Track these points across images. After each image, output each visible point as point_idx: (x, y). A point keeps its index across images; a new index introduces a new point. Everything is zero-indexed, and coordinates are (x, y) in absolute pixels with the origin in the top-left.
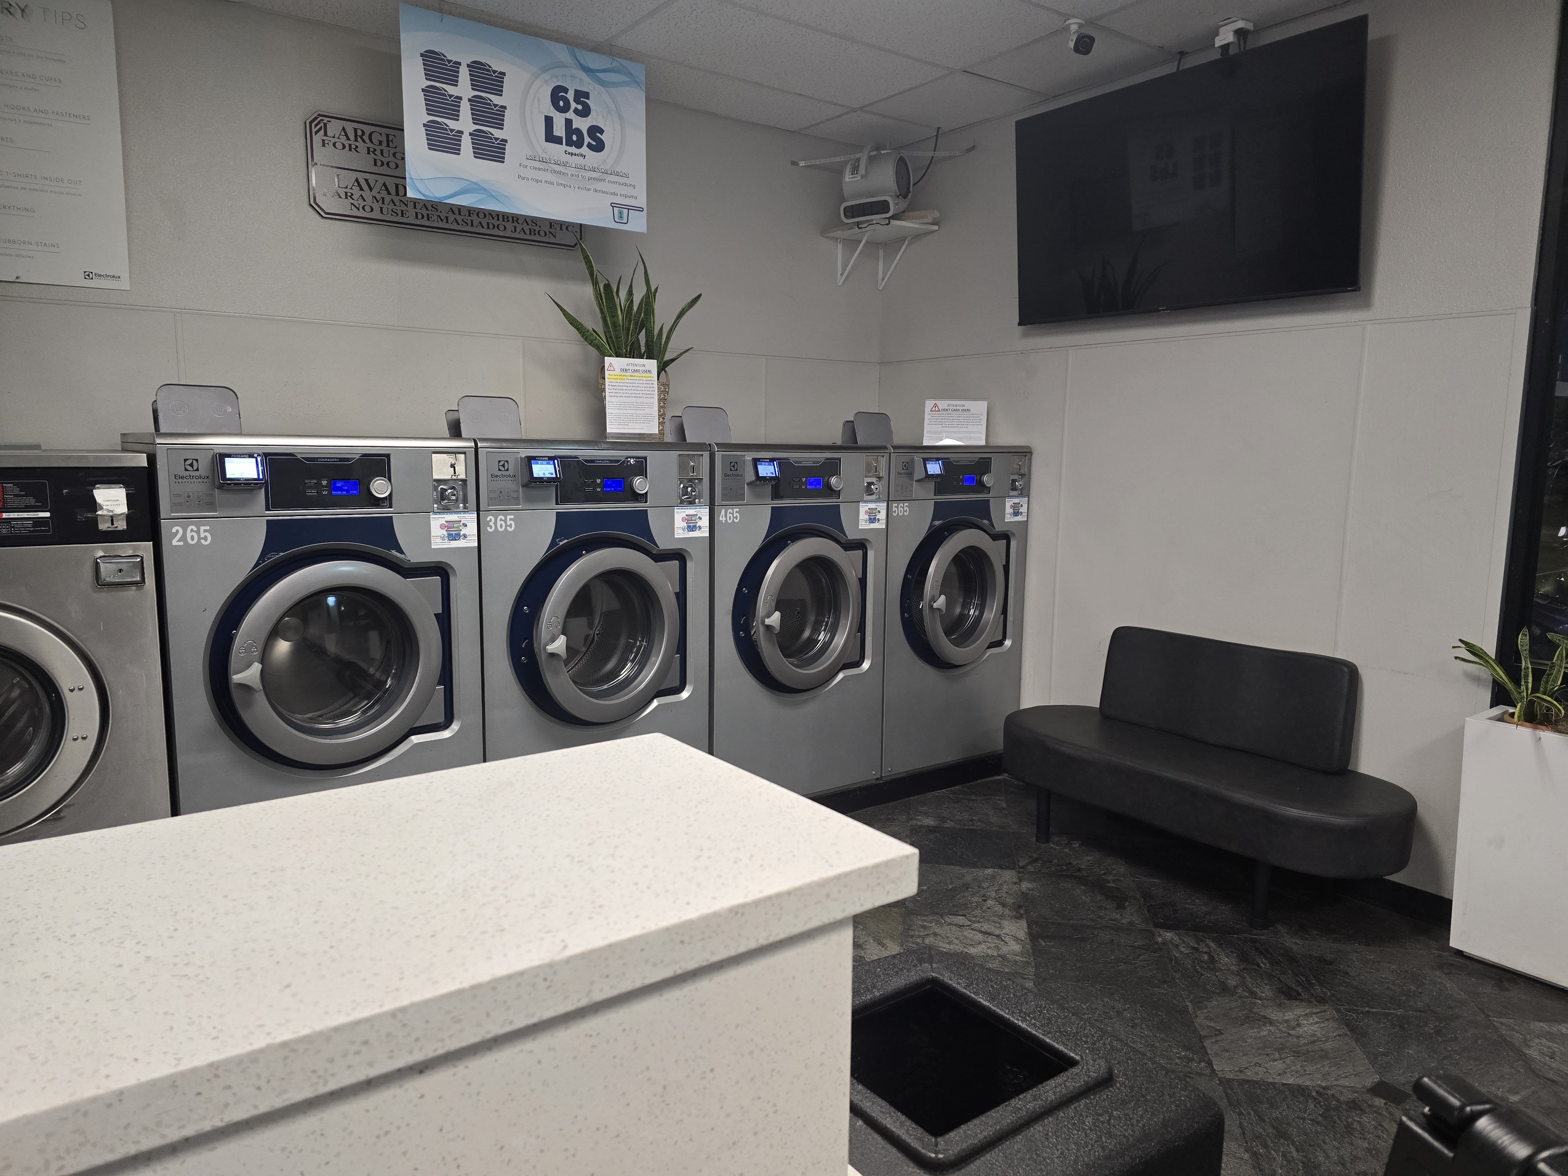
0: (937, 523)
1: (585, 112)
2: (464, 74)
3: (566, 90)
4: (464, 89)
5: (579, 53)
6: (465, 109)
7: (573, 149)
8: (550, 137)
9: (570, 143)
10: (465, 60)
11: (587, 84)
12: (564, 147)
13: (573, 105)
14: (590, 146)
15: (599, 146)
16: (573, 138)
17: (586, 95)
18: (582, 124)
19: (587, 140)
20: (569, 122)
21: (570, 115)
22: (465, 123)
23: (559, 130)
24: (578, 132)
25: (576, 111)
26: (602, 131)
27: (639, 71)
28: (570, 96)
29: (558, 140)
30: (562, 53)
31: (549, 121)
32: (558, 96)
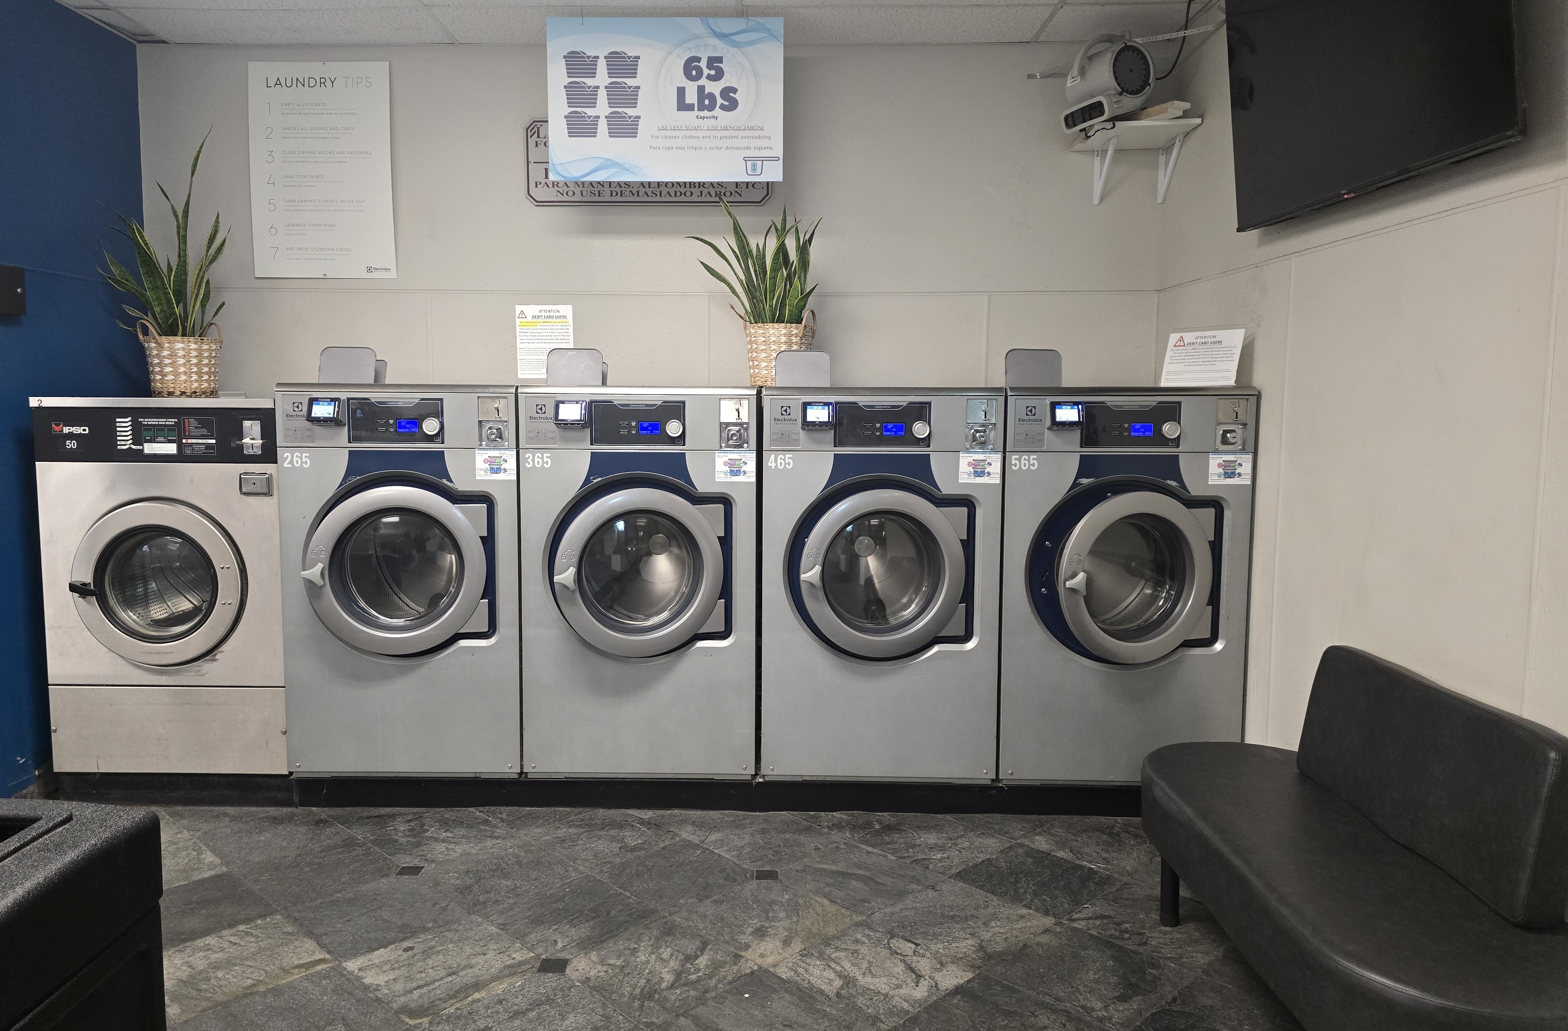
0: (1084, 481)
1: (719, 75)
2: (602, 67)
3: (698, 59)
4: (602, 78)
5: (711, 21)
6: (602, 95)
7: (706, 113)
8: (683, 106)
9: (701, 108)
10: (602, 53)
11: (718, 48)
12: (696, 112)
13: (706, 72)
14: (723, 107)
15: (732, 105)
16: (706, 101)
17: (720, 60)
18: (714, 88)
19: (720, 101)
20: (701, 89)
21: (703, 81)
22: (602, 108)
23: (691, 97)
24: (711, 97)
25: (709, 77)
26: (735, 91)
27: (778, 25)
28: (703, 64)
29: (690, 107)
30: (695, 25)
31: (681, 92)
32: (691, 69)
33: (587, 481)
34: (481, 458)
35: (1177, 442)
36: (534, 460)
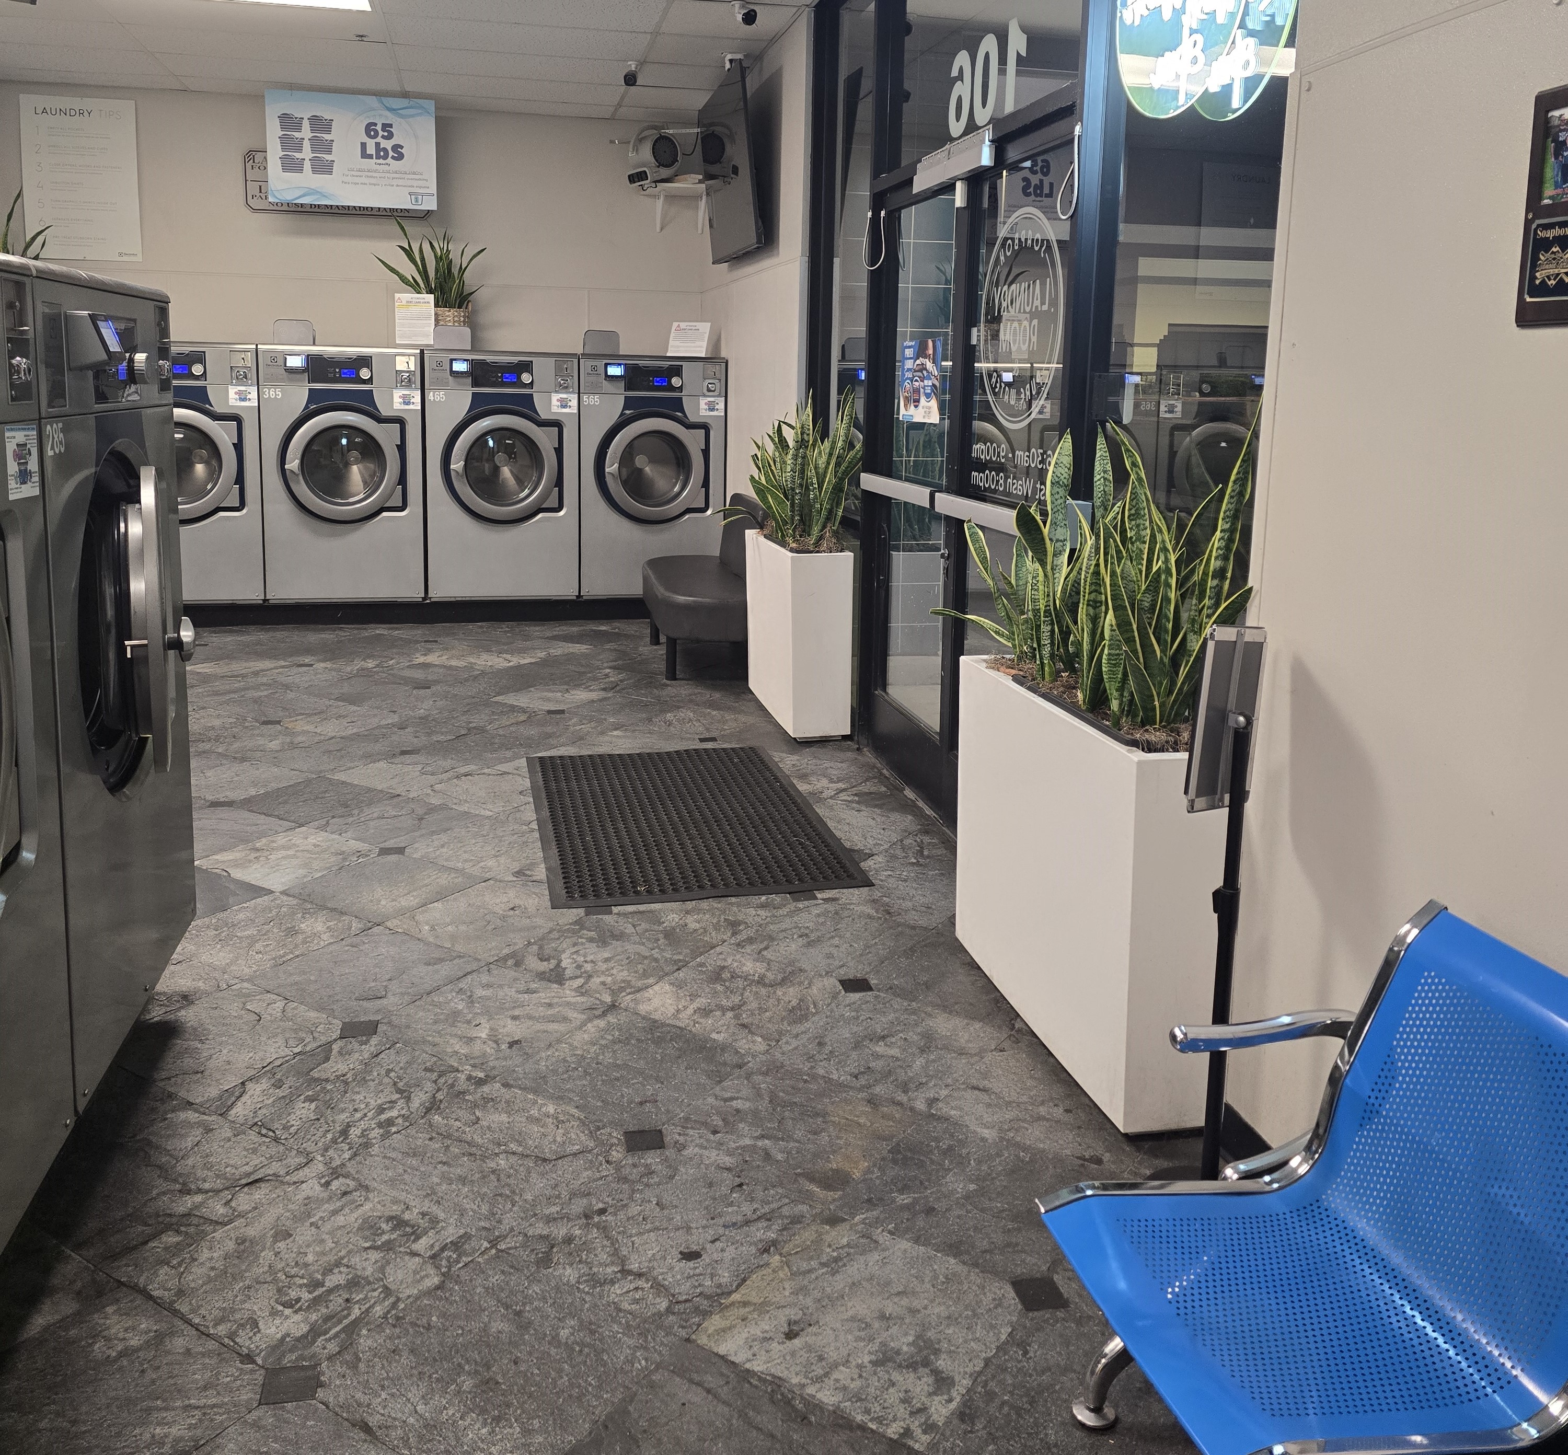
0: (628, 412)
1: (390, 136)
2: (306, 125)
3: (375, 125)
4: (306, 133)
5: (384, 99)
6: (307, 145)
7: (381, 161)
8: (365, 155)
9: (378, 157)
10: (306, 115)
11: (390, 118)
12: (374, 160)
13: (381, 133)
14: (393, 157)
15: (400, 157)
16: (381, 153)
17: (391, 126)
18: (387, 144)
19: (391, 153)
20: (378, 144)
21: (379, 139)
22: (307, 153)
23: (371, 150)
24: (385, 150)
25: (383, 137)
26: (402, 147)
27: (430, 105)
28: (379, 128)
29: (370, 157)
30: (372, 101)
31: (364, 145)
32: (370, 130)
33: (306, 407)
34: (232, 391)
35: (680, 389)
36: (271, 393)
